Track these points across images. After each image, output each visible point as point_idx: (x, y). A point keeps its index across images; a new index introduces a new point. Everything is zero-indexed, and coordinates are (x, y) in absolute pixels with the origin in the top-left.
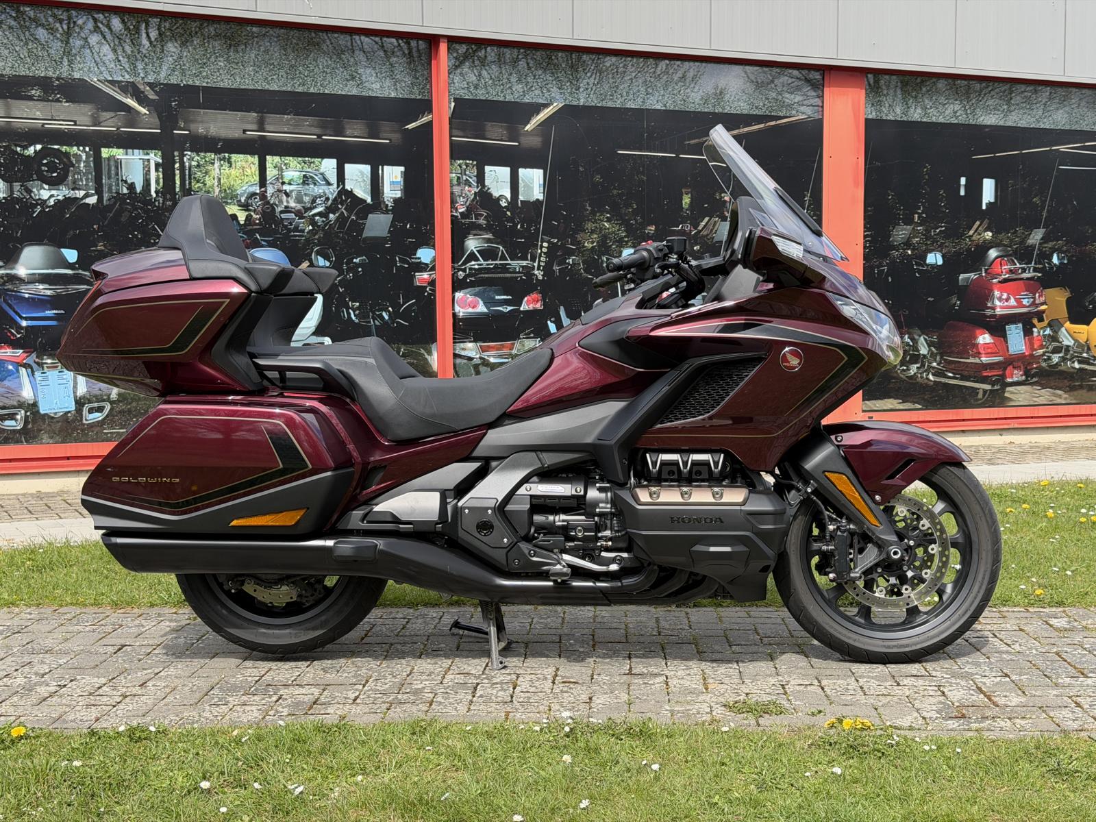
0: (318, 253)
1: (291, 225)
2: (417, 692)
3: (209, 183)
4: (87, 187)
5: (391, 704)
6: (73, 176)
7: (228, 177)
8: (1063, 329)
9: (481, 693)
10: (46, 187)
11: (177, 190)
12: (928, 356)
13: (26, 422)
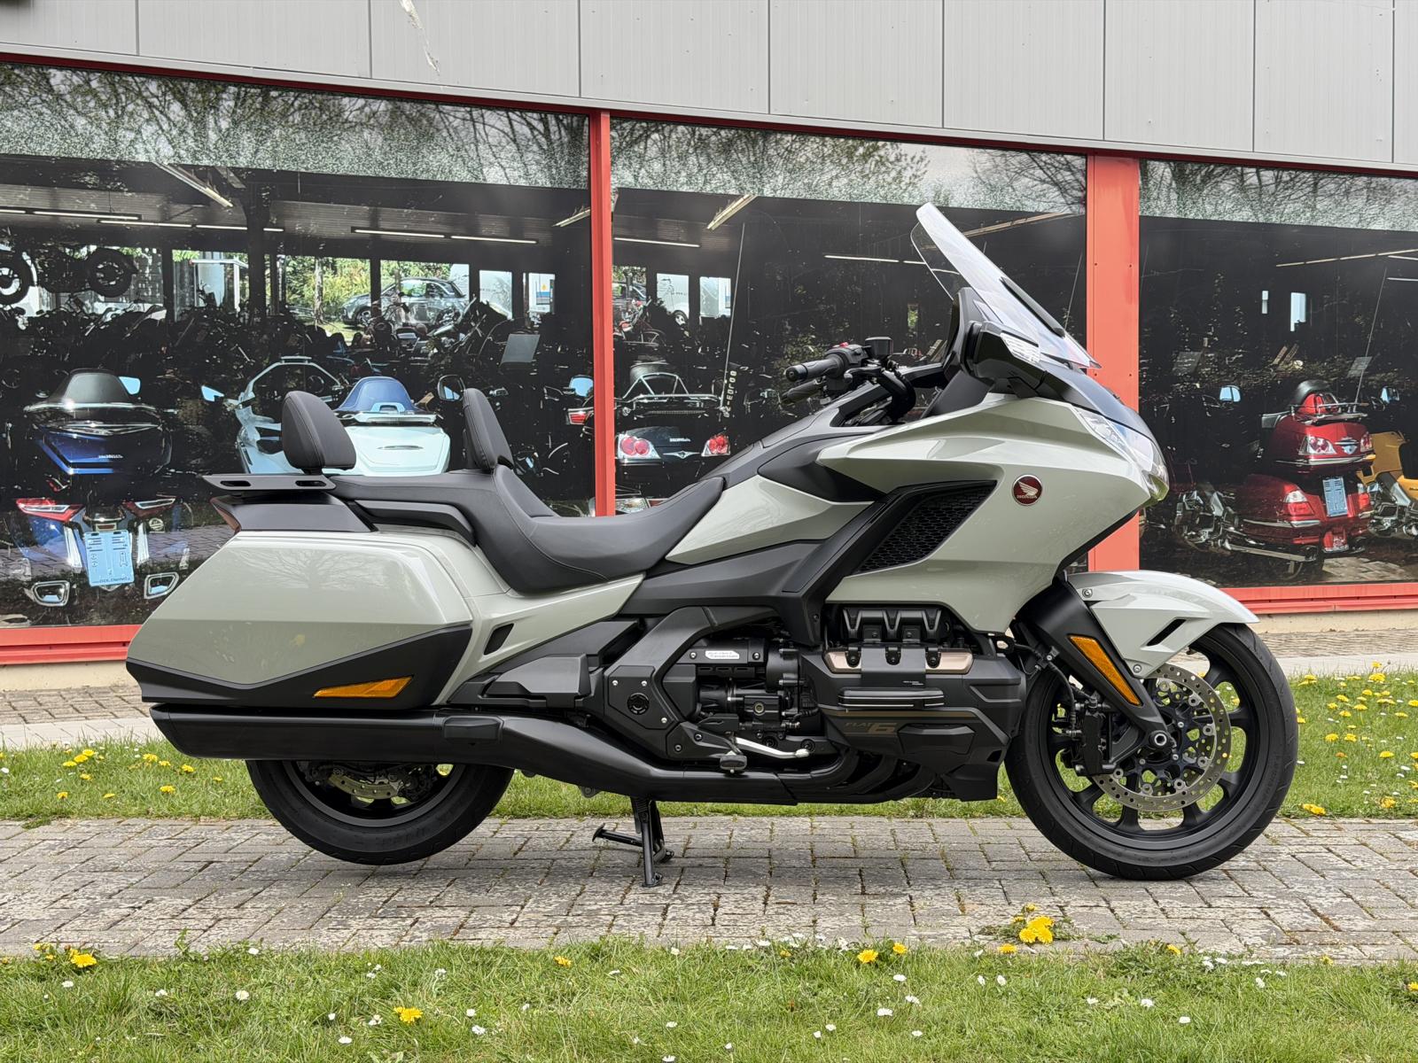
0: (445, 383)
1: (411, 347)
2: (590, 914)
3: (307, 294)
4: (153, 299)
5: (559, 928)
6: (136, 285)
7: (332, 287)
8: (1396, 486)
9: (674, 915)
10: (102, 298)
11: (268, 303)
12: (1224, 518)
13: (72, 598)
